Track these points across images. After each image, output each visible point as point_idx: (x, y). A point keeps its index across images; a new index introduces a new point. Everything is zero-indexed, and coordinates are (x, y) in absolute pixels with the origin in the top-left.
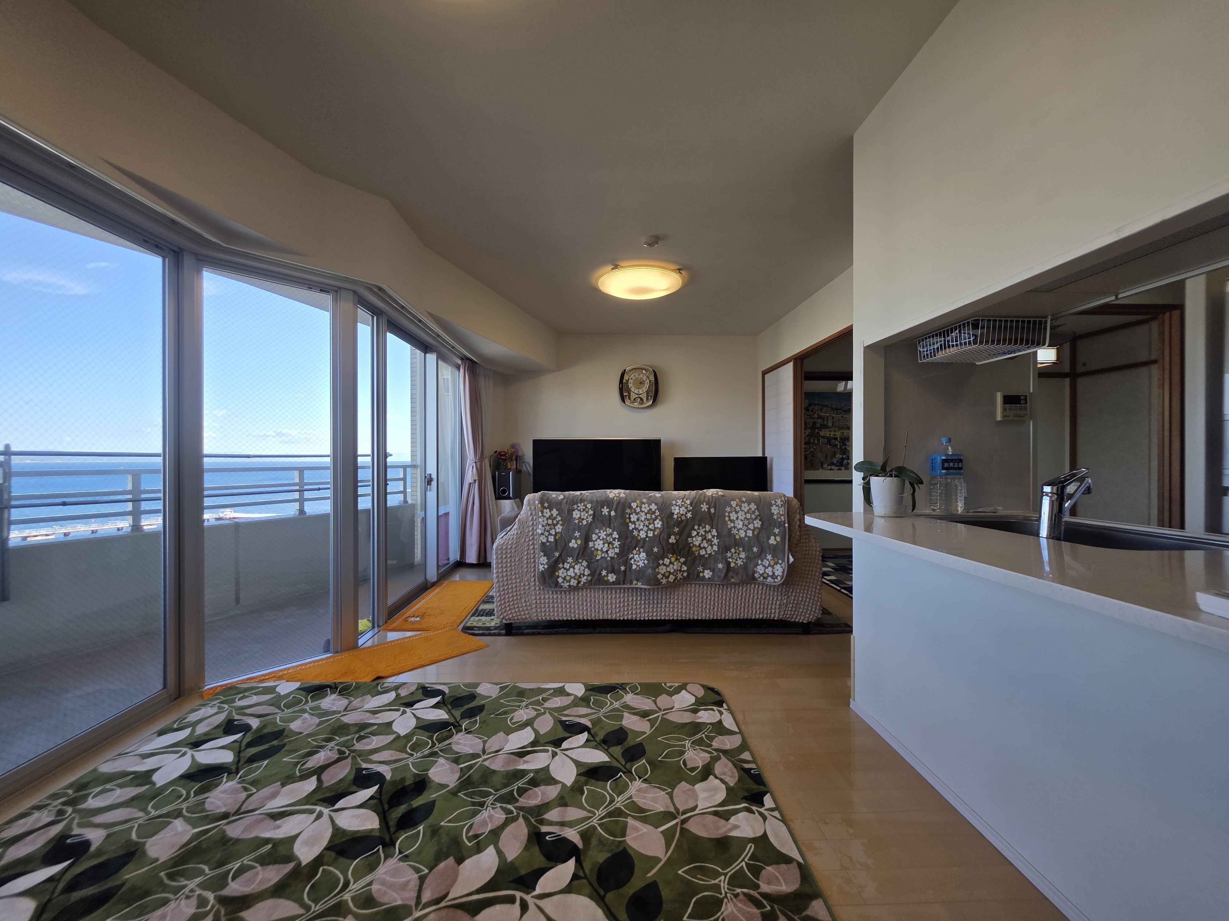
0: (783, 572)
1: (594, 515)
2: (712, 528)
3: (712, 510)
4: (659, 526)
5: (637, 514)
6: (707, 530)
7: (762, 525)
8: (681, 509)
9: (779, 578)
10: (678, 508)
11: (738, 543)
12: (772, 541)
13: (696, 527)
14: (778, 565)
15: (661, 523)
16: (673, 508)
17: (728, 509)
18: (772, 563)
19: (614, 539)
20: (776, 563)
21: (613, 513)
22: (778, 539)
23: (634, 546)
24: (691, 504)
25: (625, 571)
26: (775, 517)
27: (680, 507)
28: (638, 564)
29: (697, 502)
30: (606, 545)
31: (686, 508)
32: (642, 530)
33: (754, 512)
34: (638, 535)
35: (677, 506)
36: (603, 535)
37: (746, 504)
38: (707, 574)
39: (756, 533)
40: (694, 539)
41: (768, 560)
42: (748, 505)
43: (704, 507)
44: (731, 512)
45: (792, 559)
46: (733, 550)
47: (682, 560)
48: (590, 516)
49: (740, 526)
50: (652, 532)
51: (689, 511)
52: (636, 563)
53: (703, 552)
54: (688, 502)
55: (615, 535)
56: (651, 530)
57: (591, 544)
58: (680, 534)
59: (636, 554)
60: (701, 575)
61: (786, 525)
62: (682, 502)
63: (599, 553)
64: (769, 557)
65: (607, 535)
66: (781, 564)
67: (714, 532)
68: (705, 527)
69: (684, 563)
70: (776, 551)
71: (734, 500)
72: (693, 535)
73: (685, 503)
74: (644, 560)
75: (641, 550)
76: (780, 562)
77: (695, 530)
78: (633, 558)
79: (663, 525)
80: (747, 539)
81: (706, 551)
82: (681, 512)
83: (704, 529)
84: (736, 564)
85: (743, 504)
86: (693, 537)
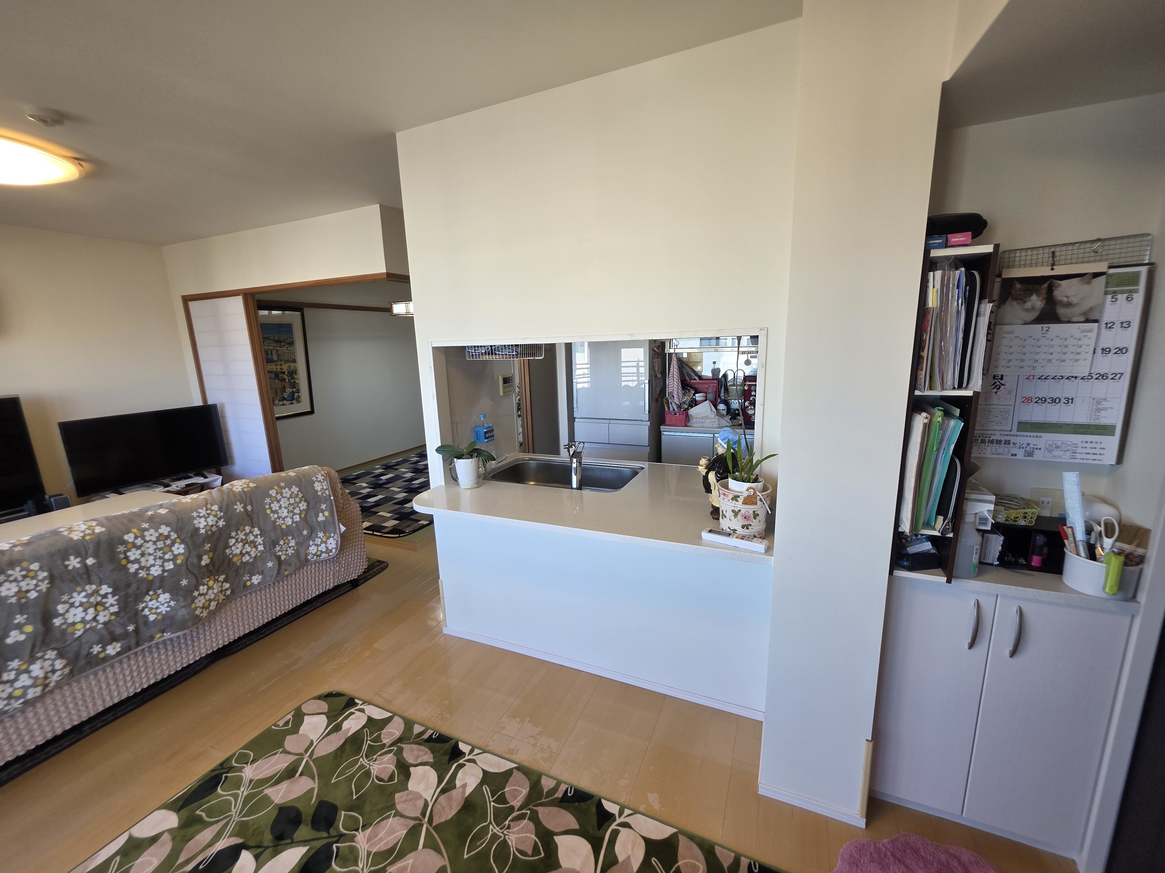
0: (337, 544)
1: (52, 578)
2: (253, 527)
3: (249, 508)
4: (182, 551)
5: (138, 548)
6: (248, 531)
7: (308, 506)
8: (208, 520)
9: (334, 551)
10: (203, 519)
11: (286, 533)
12: (321, 518)
13: (233, 534)
14: (331, 539)
15: (183, 546)
16: (195, 522)
17: (268, 501)
18: (324, 539)
19: (105, 596)
20: (328, 538)
21: (90, 561)
22: (327, 513)
23: (144, 591)
24: (220, 509)
25: (136, 631)
26: (320, 493)
27: (206, 518)
28: (159, 611)
29: (228, 505)
30: (91, 611)
31: (215, 516)
32: (153, 565)
33: (297, 495)
34: (148, 574)
35: (200, 517)
36: (79, 598)
37: (287, 489)
38: (256, 579)
39: (303, 516)
40: (233, 548)
41: (320, 538)
42: (290, 490)
43: (239, 507)
44: (272, 503)
45: (343, 529)
46: (282, 542)
47: (222, 578)
48: (42, 580)
49: (285, 514)
50: (171, 563)
51: (220, 519)
52: (154, 611)
53: (246, 558)
54: (215, 508)
55: (105, 589)
56: (169, 560)
57: (57, 622)
58: (213, 549)
59: (151, 600)
60: (248, 583)
61: (332, 498)
62: (207, 510)
63: (79, 626)
64: (321, 534)
65: (88, 596)
66: (333, 537)
67: (256, 531)
68: (244, 530)
69: (226, 580)
70: (325, 527)
71: (272, 489)
72: (231, 544)
73: (212, 510)
74: (169, 602)
75: (160, 591)
76: (332, 535)
77: (232, 538)
78: (146, 607)
79: (187, 547)
80: (294, 525)
81: (250, 555)
82: (210, 524)
83: (244, 533)
84: (287, 555)
85: (283, 491)
86: (231, 547)
